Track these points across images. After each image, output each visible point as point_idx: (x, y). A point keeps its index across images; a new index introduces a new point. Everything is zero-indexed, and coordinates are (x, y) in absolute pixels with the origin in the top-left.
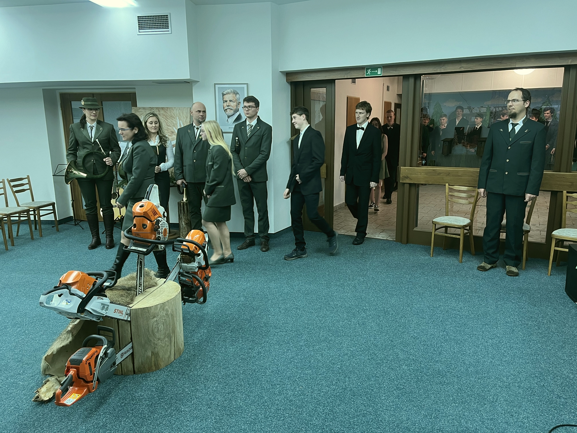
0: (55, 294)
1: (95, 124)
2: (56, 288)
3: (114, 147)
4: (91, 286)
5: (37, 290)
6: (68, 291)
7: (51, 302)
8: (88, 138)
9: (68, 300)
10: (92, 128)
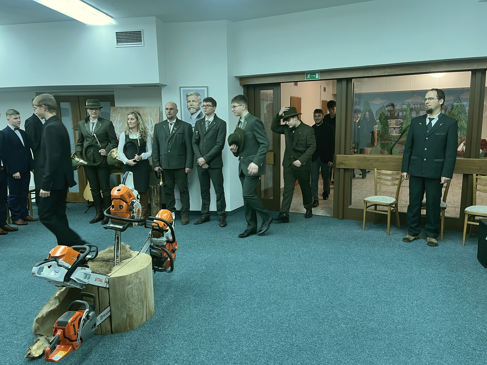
0: (46, 266)
1: (96, 121)
2: (46, 261)
3: (112, 139)
4: (75, 259)
5: (29, 261)
6: (56, 263)
7: (42, 272)
8: (89, 132)
9: (56, 271)
10: (93, 124)
